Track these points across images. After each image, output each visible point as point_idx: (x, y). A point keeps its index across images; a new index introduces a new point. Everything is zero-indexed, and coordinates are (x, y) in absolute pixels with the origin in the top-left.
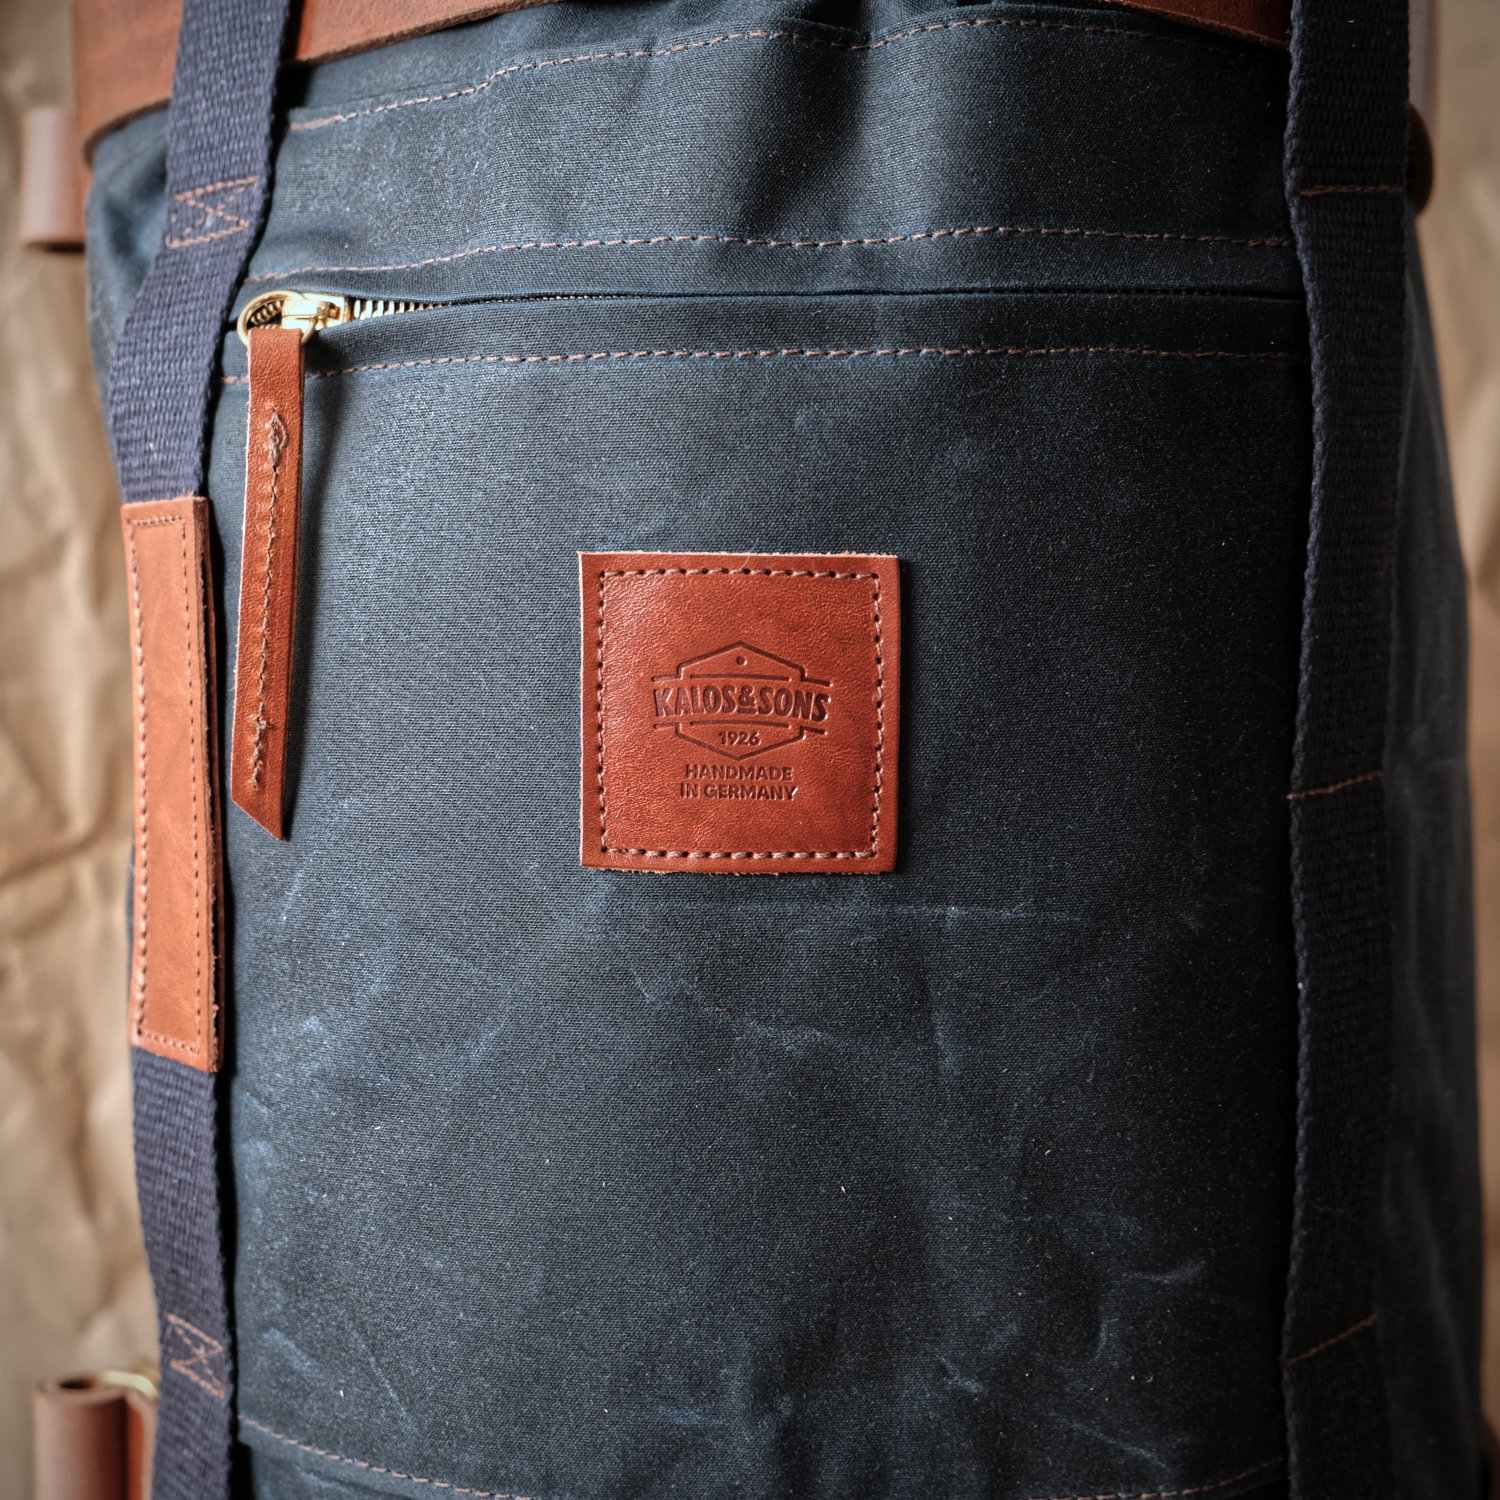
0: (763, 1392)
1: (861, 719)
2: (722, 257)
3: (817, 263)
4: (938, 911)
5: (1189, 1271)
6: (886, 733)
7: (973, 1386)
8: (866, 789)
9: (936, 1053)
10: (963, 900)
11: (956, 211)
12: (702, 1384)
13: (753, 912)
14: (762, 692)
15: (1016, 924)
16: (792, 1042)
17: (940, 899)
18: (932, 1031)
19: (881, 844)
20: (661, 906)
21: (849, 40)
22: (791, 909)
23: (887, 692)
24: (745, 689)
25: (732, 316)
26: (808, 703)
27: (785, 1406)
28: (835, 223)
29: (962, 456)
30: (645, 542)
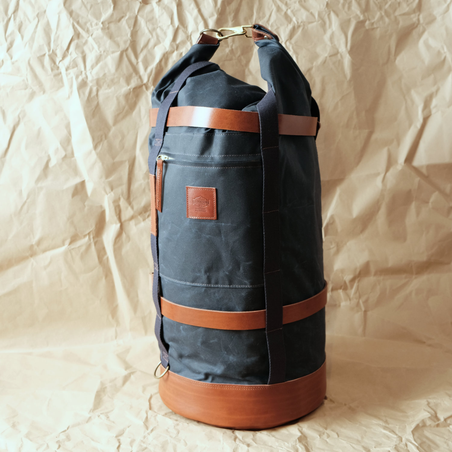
0: (206, 272)
1: (212, 204)
2: (198, 157)
3: (207, 158)
4: (221, 224)
5: (250, 263)
6: (215, 206)
7: (227, 273)
8: (213, 211)
9: (222, 238)
10: (224, 223)
11: (221, 154)
12: (200, 271)
13: (203, 223)
14: (203, 201)
15: (229, 226)
16: (208, 236)
17: (222, 222)
18: (221, 236)
19: (215, 217)
20: (194, 222)
21: (212, 135)
22: (207, 223)
23: (215, 201)
24: (201, 201)
25: (199, 163)
26: (207, 202)
27: (208, 274)
28: (210, 154)
29: (222, 178)
30: (192, 185)
